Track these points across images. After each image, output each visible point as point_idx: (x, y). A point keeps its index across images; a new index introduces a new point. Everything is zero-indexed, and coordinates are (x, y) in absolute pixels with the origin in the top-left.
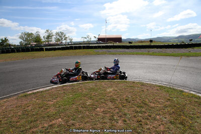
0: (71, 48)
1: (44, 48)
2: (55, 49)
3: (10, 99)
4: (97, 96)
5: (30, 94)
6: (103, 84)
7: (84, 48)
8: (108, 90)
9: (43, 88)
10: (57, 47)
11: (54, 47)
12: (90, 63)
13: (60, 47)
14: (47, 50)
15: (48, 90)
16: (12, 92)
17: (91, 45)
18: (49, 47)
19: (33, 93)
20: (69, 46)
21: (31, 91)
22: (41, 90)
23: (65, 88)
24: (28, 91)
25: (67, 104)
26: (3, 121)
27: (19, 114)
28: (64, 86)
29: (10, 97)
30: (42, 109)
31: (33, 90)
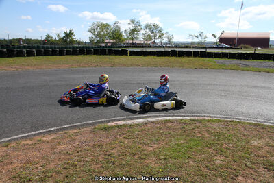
0: (173, 54)
1: (129, 50)
2: (145, 54)
3: (82, 130)
4: (233, 151)
5: (112, 127)
6: (241, 127)
7: (196, 54)
8: (255, 143)
9: (132, 119)
10: (149, 50)
11: (144, 50)
12: (209, 84)
13: (155, 50)
14: (133, 53)
15: (141, 125)
16: (83, 119)
17: (208, 51)
18: (135, 50)
19: (117, 126)
20: (169, 50)
21: (112, 121)
22: (130, 122)
23: (169, 125)
24: (109, 121)
25: (178, 156)
26: (78, 166)
27: (101, 158)
28: (167, 121)
29: (82, 126)
30: (136, 157)
31: (116, 120)
